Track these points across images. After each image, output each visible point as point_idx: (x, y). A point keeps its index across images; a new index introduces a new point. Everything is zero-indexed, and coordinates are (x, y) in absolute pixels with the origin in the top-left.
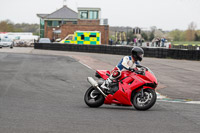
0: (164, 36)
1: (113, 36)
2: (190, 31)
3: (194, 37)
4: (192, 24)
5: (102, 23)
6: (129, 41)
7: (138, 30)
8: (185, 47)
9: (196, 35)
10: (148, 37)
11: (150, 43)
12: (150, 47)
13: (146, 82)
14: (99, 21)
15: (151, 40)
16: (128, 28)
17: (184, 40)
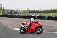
0: (20, 12)
1: (6, 12)
2: (28, 11)
3: (29, 12)
4: (28, 8)
5: (2, 9)
6: (10, 13)
7: (13, 10)
8: (26, 15)
9: (29, 11)
10: (16, 12)
11: (16, 14)
12: (16, 15)
13: (39, 25)
14: (2, 8)
15: (17, 13)
16: (10, 10)
17: (26, 13)
